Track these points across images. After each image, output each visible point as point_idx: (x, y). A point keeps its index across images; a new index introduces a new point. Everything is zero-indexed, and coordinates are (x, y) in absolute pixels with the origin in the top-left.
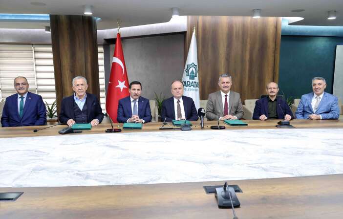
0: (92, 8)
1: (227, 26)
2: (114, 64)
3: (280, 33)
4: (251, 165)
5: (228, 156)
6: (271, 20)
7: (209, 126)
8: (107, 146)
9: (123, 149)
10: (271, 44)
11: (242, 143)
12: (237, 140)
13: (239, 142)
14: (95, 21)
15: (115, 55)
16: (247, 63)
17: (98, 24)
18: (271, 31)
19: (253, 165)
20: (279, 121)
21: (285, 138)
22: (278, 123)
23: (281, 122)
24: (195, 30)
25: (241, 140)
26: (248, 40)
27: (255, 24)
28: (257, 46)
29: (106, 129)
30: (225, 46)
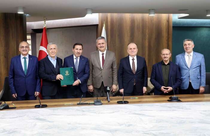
0: (24, 9)
1: (130, 20)
2: (41, 52)
3: (171, 25)
4: (146, 132)
5: (129, 126)
6: (164, 16)
7: (116, 101)
8: (37, 119)
9: (48, 121)
10: (165, 34)
11: (140, 114)
12: (136, 112)
13: (138, 114)
14: (25, 16)
15: (41, 45)
16: (147, 49)
17: (27, 19)
18: (164, 24)
19: (147, 132)
20: (170, 96)
21: (173, 110)
22: (170, 98)
23: (171, 97)
24: (104, 25)
25: (139, 112)
26: (147, 31)
27: (151, 19)
28: (154, 36)
29: (35, 105)
30: (129, 36)
